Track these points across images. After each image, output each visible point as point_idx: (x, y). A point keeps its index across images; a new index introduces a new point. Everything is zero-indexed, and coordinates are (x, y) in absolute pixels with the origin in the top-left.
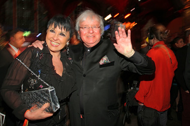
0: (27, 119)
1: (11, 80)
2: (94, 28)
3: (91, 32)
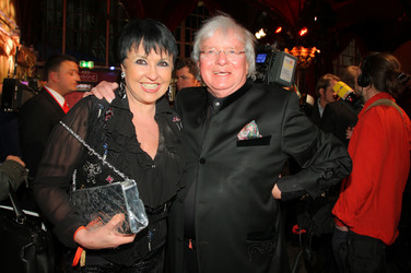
3: (223, 61)
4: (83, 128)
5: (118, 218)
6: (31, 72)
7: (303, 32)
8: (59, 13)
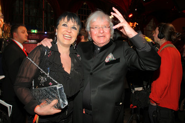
0: (37, 114)
1: (22, 77)
2: (105, 28)
3: (102, 32)
4: (38, 60)
5: (55, 102)
6: (9, 35)
7: (130, 16)
8: (21, 8)
